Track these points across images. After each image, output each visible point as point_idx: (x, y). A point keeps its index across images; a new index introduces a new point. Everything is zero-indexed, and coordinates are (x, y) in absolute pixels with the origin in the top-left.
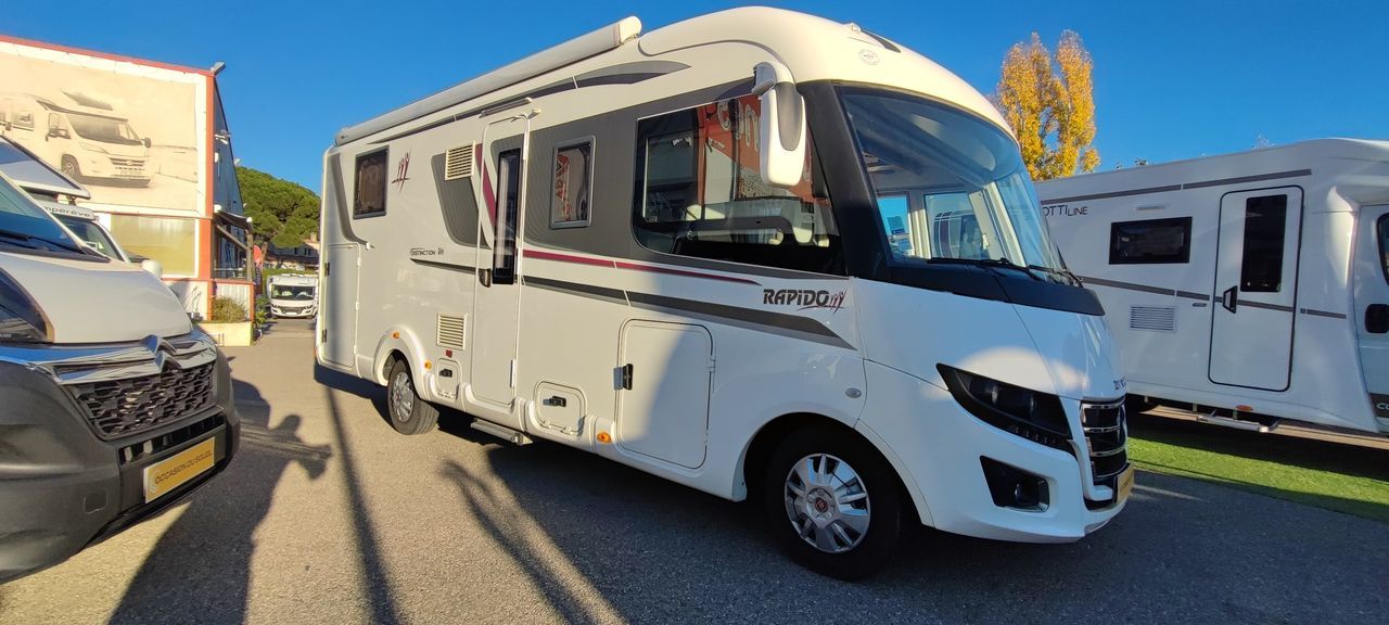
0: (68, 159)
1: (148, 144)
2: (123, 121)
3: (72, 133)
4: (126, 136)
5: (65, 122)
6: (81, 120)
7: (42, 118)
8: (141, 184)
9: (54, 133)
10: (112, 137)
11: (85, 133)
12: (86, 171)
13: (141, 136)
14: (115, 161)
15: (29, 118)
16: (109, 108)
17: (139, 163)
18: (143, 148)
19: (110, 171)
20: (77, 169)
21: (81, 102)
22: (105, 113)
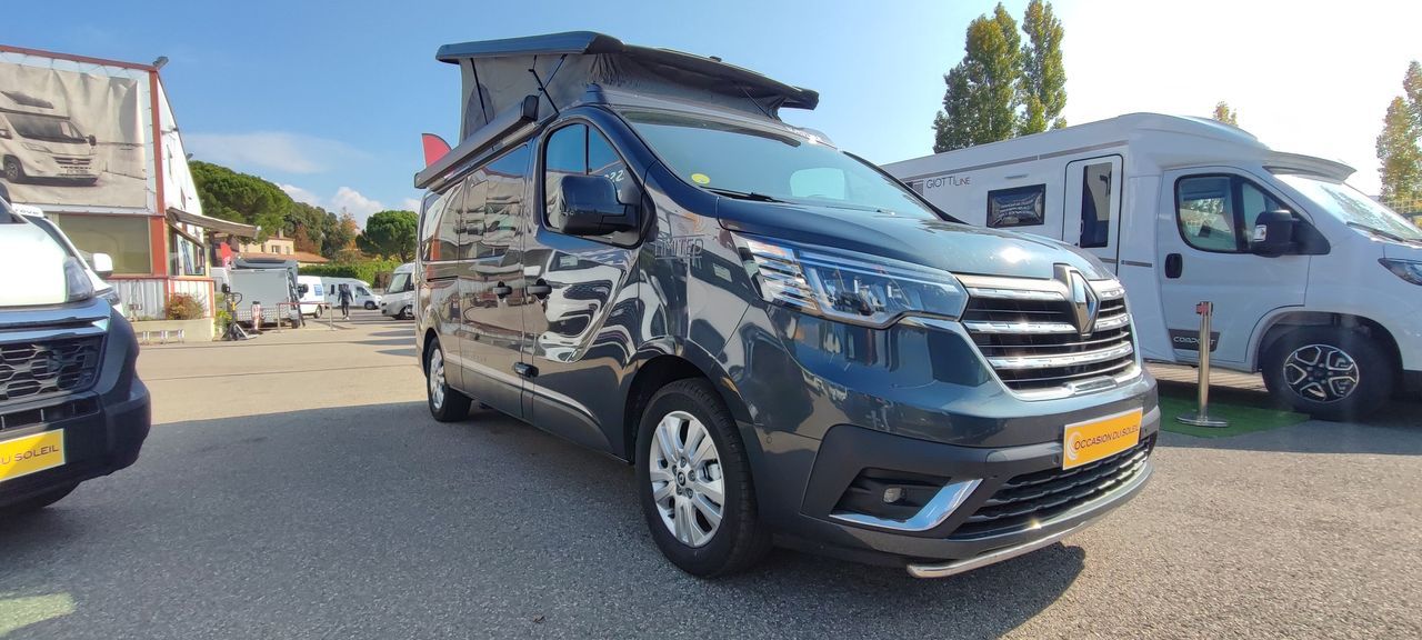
0: (10, 160)
1: (93, 141)
2: (66, 118)
3: (13, 132)
4: (69, 134)
5: (5, 122)
6: (21, 119)
8: (88, 182)
10: (56, 137)
11: (26, 133)
12: (29, 172)
13: (87, 134)
14: (60, 160)
16: (50, 106)
17: (87, 161)
18: (88, 146)
19: (55, 170)
20: (20, 168)
21: (19, 99)
22: (48, 111)
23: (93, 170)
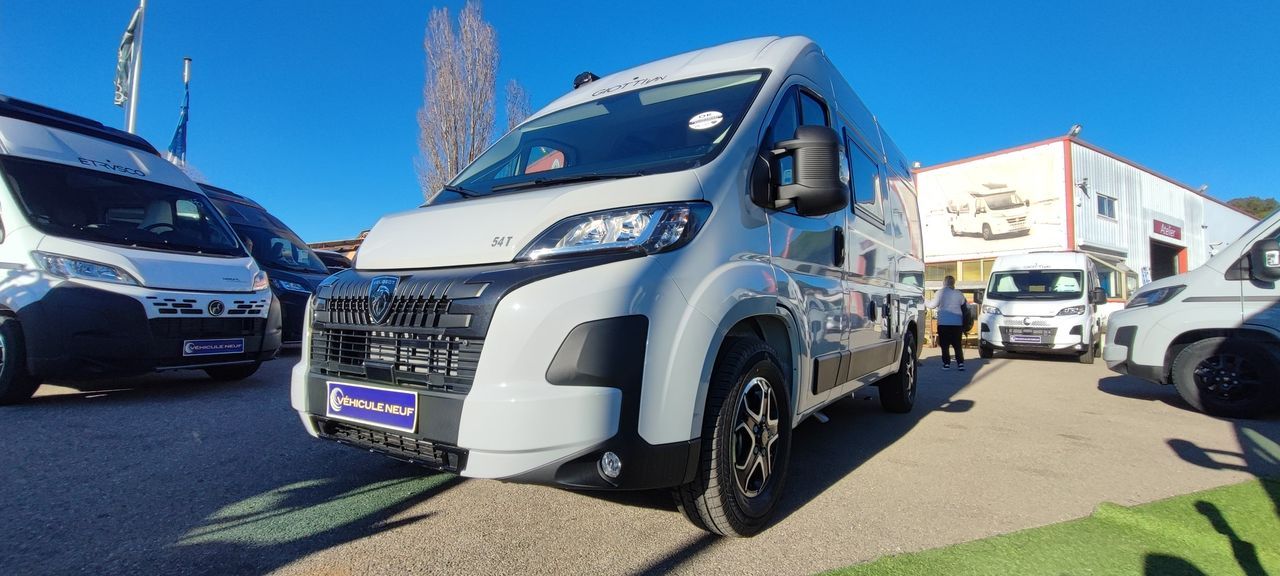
0: (986, 226)
1: (1028, 203)
2: (1013, 192)
3: (987, 209)
4: (1014, 202)
5: (983, 203)
6: (991, 199)
7: (973, 203)
8: (1024, 233)
9: (978, 211)
10: (1008, 206)
11: (994, 208)
12: (995, 232)
13: (1024, 200)
14: (1011, 221)
15: (966, 206)
16: (1005, 186)
17: (1022, 219)
18: (1025, 207)
19: (1006, 228)
20: (990, 230)
21: (991, 187)
22: (1003, 190)
23: (1026, 225)
